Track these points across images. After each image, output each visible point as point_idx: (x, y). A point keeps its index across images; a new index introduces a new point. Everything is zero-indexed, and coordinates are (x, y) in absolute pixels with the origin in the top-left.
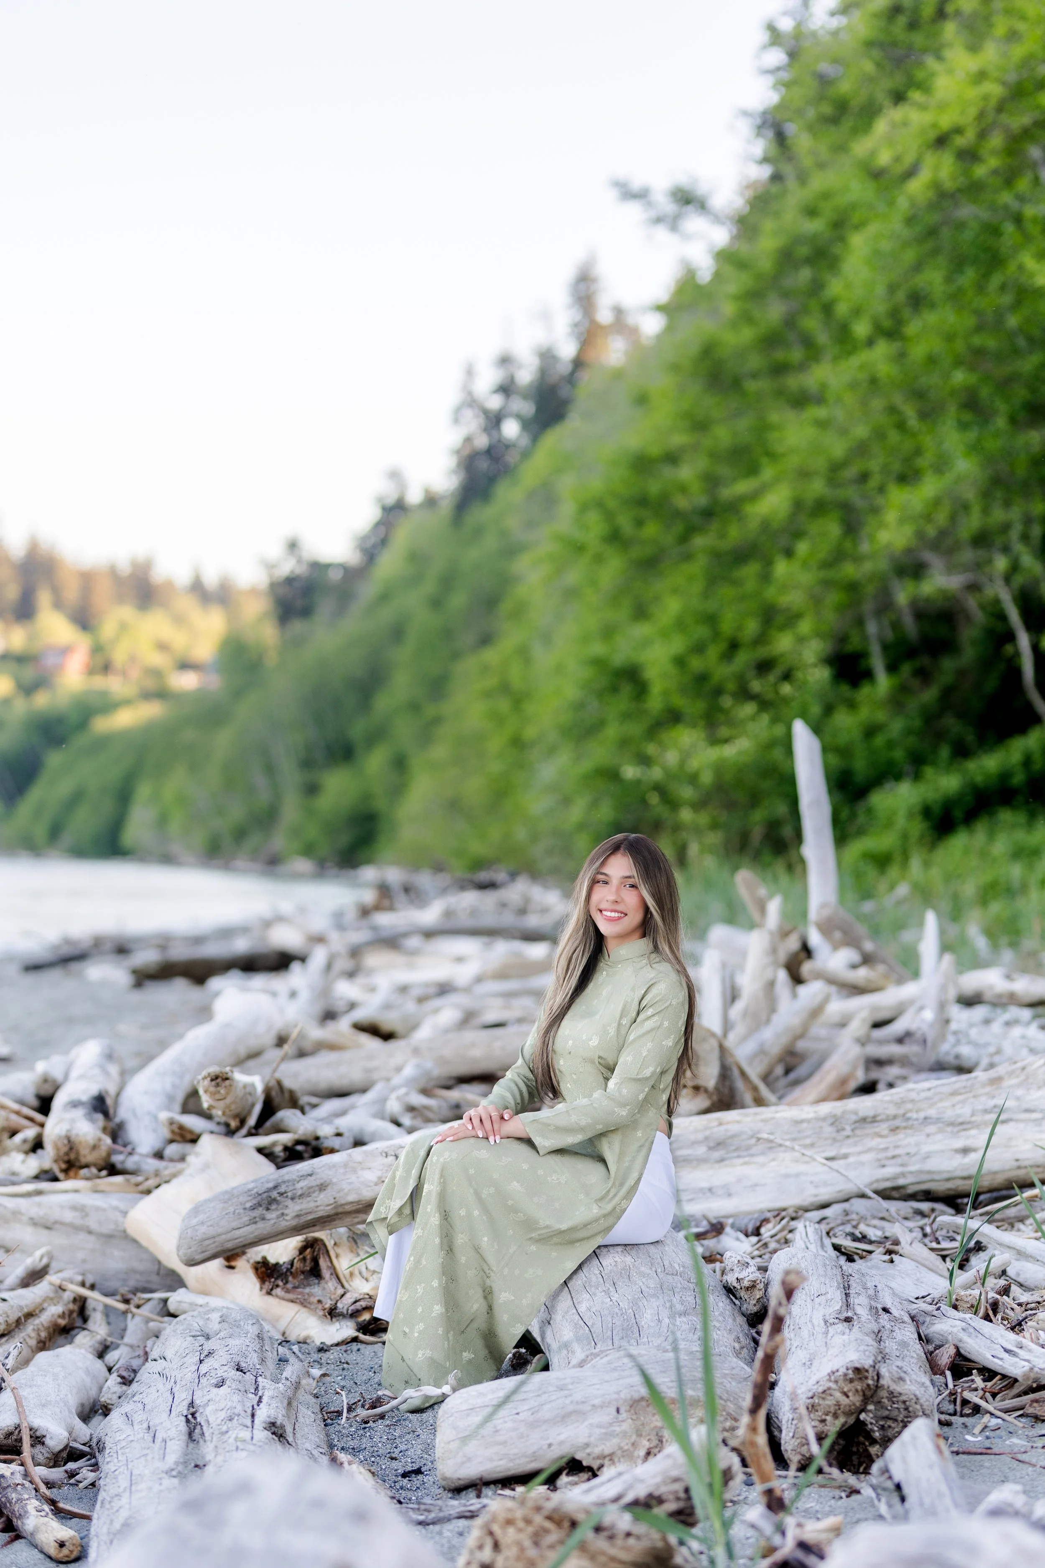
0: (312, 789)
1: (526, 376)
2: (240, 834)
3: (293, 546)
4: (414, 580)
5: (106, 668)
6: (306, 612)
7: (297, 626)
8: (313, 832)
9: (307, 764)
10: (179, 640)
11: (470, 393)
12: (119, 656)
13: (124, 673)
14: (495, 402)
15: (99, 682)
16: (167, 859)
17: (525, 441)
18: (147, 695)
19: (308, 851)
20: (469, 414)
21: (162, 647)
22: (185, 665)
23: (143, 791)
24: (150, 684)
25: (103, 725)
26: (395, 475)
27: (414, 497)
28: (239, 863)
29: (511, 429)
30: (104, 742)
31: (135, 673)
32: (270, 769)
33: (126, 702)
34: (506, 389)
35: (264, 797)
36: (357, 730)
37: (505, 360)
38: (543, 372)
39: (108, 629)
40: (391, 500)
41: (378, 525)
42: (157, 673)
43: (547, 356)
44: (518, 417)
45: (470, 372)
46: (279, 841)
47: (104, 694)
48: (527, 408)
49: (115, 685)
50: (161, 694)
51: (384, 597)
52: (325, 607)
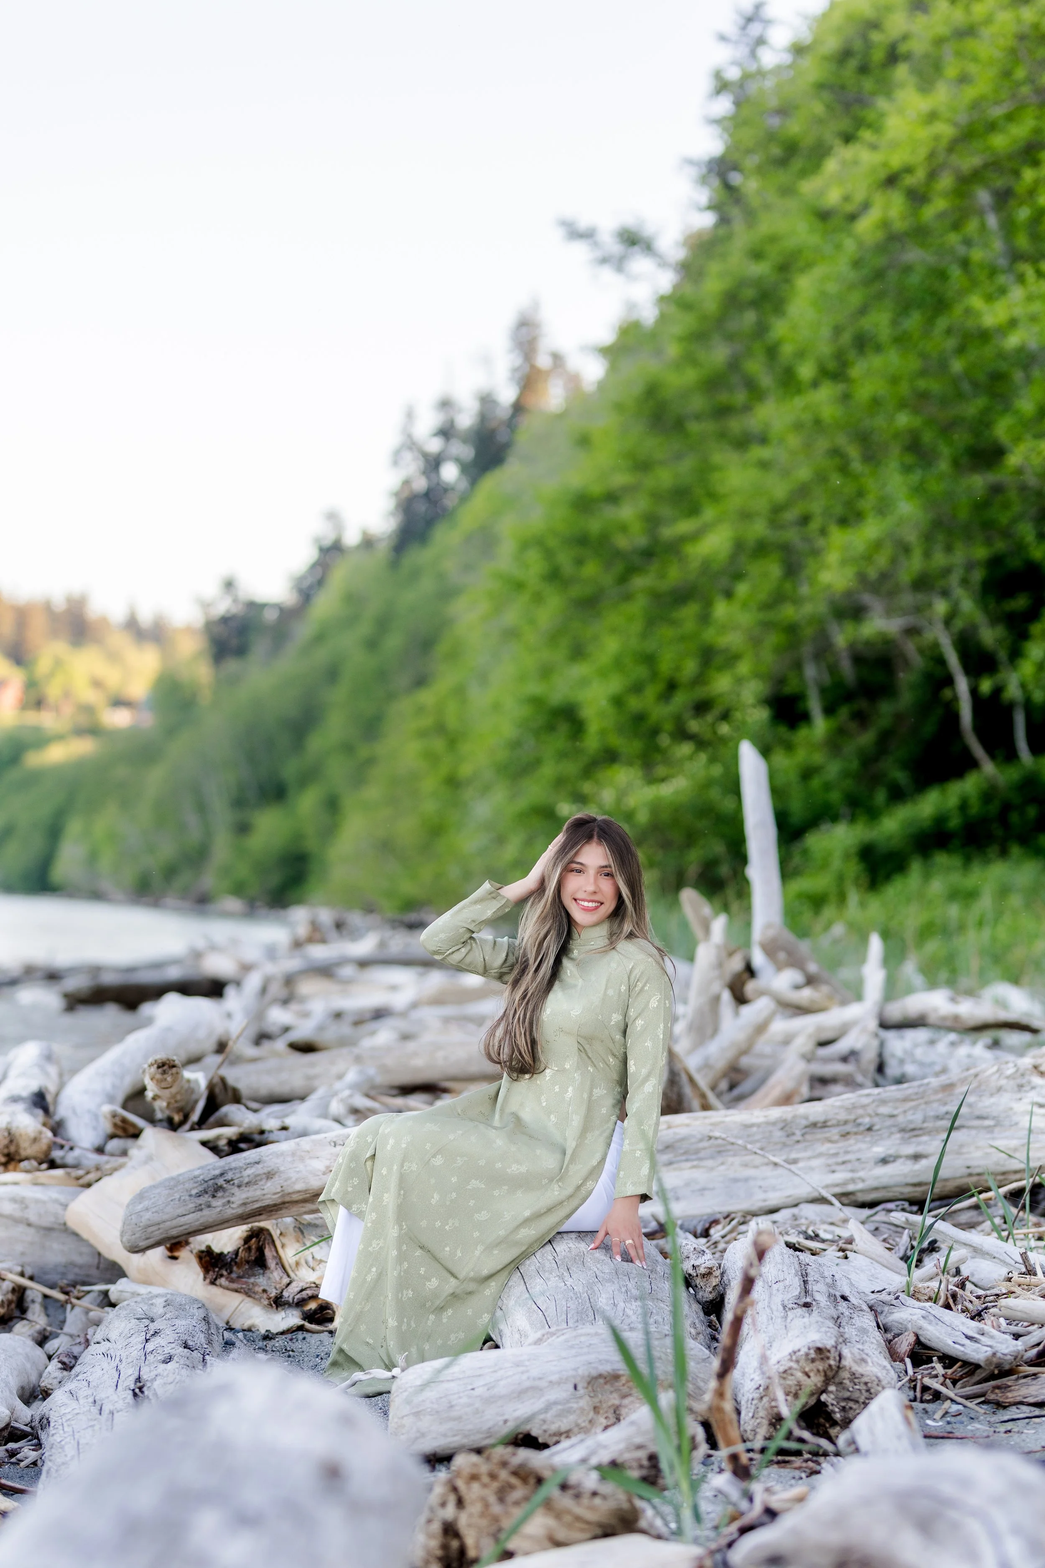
0: (243, 829)
1: (466, 420)
2: (170, 872)
3: (229, 585)
4: (349, 621)
5: (39, 703)
6: (241, 651)
7: (232, 665)
8: (243, 871)
9: (239, 803)
10: (112, 677)
11: (410, 436)
12: (53, 691)
13: (57, 709)
14: (434, 445)
15: (32, 718)
16: (96, 895)
17: (464, 485)
18: (81, 731)
19: (238, 890)
20: (408, 456)
21: (97, 684)
22: (119, 702)
23: (74, 827)
24: (83, 720)
25: (36, 759)
26: (332, 517)
27: (352, 538)
28: (169, 901)
29: (450, 473)
30: (35, 777)
31: (68, 710)
32: (202, 808)
33: (59, 738)
34: (446, 432)
35: (195, 835)
36: (290, 770)
37: (445, 404)
38: (483, 417)
39: (43, 665)
40: (328, 542)
41: (314, 566)
42: (88, 710)
43: (487, 400)
44: (457, 460)
45: (410, 415)
46: (209, 880)
47: (37, 729)
48: (467, 452)
49: (47, 720)
50: (93, 730)
51: (320, 638)
52: (260, 647)
